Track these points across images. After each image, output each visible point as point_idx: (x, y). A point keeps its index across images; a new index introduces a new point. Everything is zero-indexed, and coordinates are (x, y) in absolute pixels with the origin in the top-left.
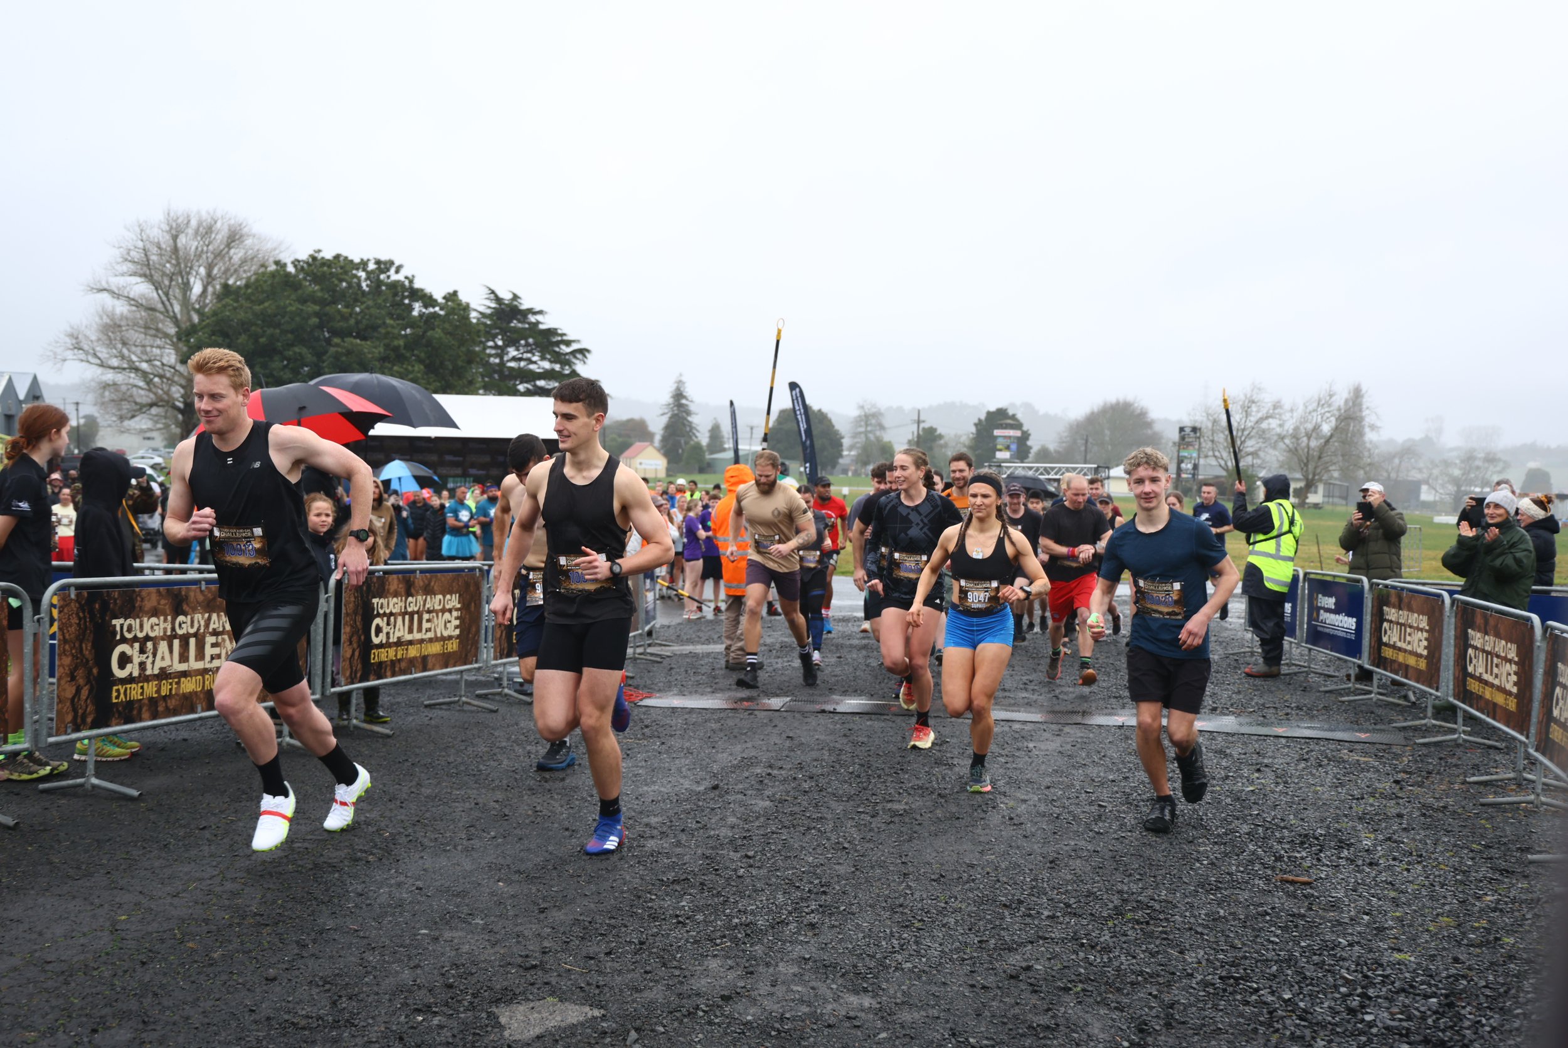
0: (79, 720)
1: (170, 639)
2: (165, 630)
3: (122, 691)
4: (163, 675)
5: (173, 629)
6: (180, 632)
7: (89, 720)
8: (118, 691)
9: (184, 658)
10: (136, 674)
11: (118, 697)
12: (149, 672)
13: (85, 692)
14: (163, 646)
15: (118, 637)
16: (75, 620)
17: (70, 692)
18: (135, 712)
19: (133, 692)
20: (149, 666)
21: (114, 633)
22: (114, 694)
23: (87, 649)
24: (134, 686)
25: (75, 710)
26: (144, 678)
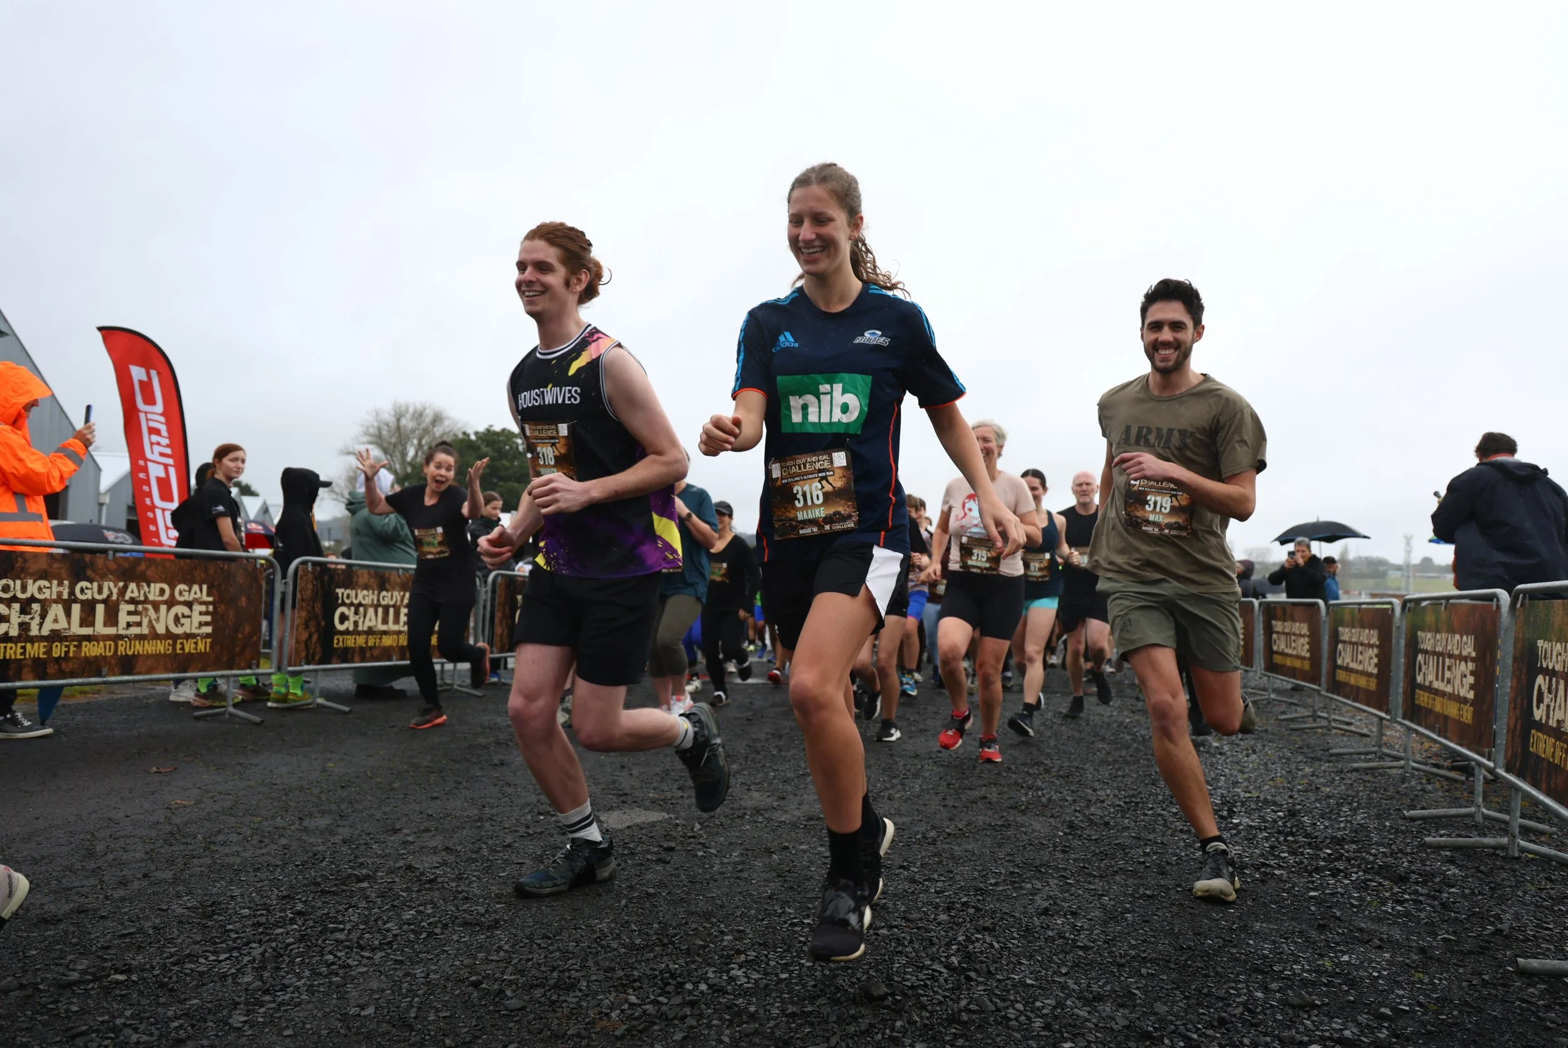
0: (310, 657)
1: (377, 607)
2: (373, 600)
3: (341, 640)
4: (370, 632)
5: (378, 600)
6: (383, 603)
7: (317, 657)
8: (338, 639)
9: (385, 621)
10: (351, 629)
11: (338, 644)
12: (360, 628)
13: (315, 638)
14: (371, 611)
15: (340, 601)
16: (310, 586)
17: (304, 636)
18: (349, 656)
19: (349, 642)
20: (360, 624)
21: (338, 598)
22: (335, 641)
23: (318, 607)
24: (349, 637)
25: (307, 649)
26: (356, 632)
